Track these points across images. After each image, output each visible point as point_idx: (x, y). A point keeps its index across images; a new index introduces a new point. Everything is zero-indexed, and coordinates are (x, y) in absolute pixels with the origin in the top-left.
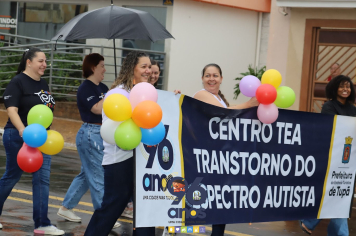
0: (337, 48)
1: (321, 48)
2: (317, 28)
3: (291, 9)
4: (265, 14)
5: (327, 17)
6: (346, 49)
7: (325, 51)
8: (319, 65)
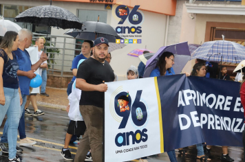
2: (214, 28)
3: (196, 15)
4: (171, 17)
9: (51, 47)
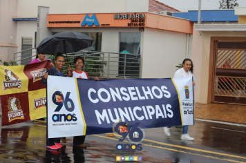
0: (227, 51)
1: (219, 51)
2: (217, 41)
3: (203, 32)
4: (190, 34)
5: (221, 36)
6: (231, 51)
7: (220, 52)
8: (218, 60)
9: (100, 60)
